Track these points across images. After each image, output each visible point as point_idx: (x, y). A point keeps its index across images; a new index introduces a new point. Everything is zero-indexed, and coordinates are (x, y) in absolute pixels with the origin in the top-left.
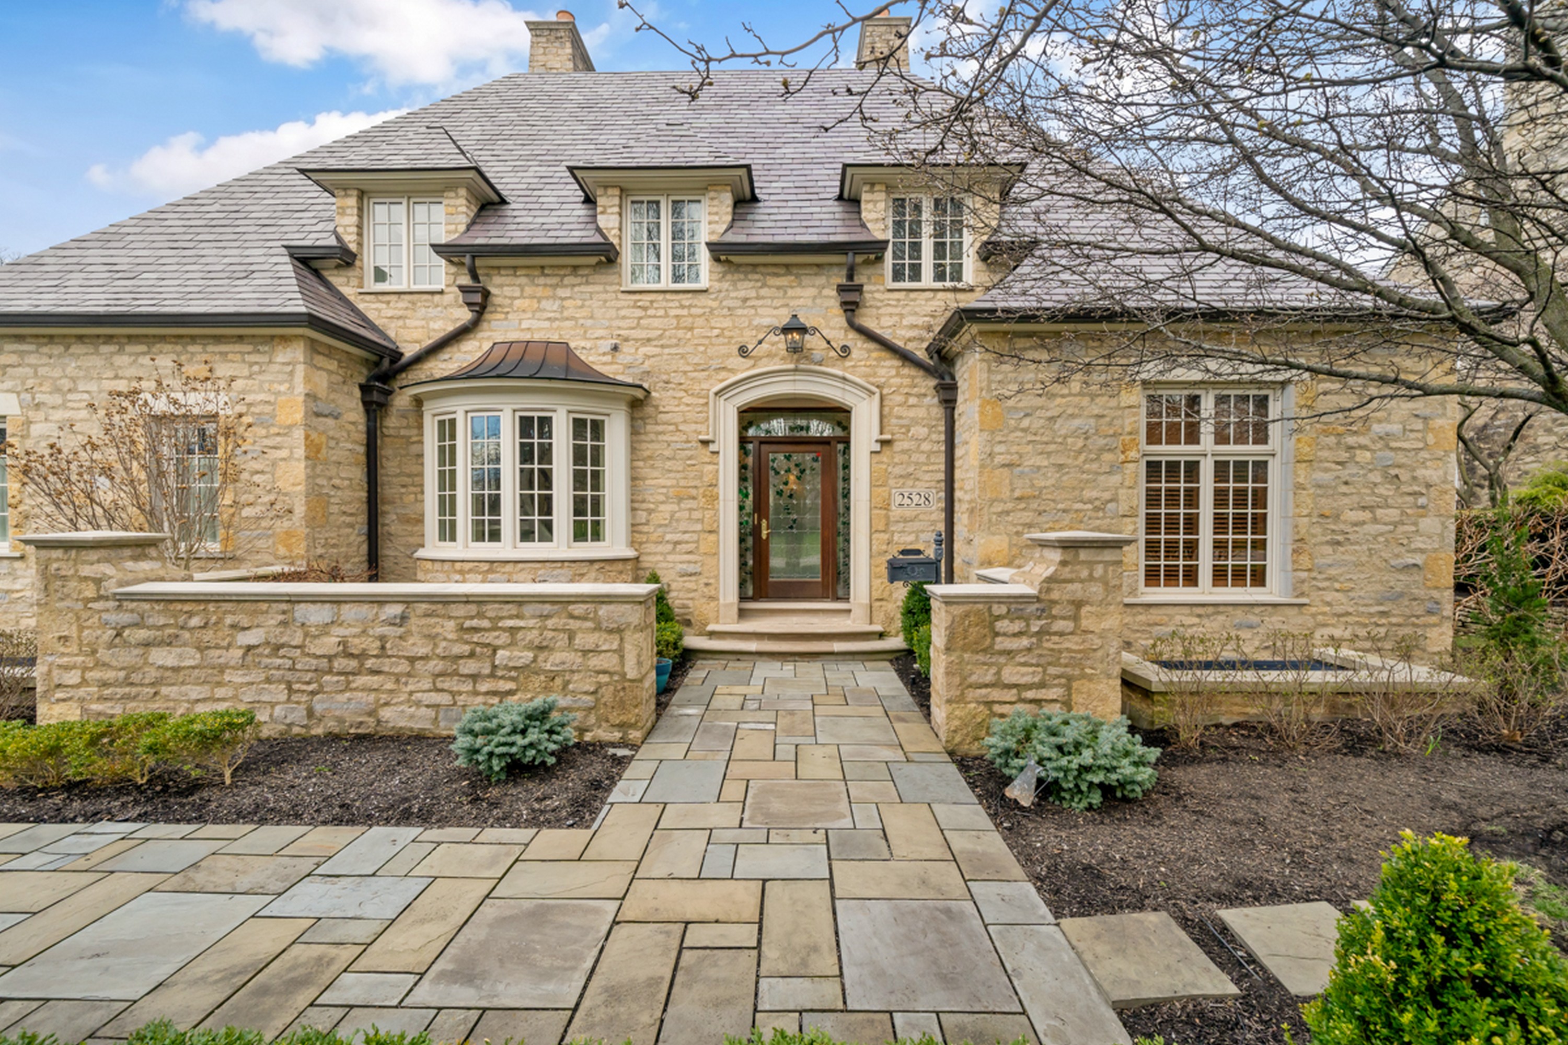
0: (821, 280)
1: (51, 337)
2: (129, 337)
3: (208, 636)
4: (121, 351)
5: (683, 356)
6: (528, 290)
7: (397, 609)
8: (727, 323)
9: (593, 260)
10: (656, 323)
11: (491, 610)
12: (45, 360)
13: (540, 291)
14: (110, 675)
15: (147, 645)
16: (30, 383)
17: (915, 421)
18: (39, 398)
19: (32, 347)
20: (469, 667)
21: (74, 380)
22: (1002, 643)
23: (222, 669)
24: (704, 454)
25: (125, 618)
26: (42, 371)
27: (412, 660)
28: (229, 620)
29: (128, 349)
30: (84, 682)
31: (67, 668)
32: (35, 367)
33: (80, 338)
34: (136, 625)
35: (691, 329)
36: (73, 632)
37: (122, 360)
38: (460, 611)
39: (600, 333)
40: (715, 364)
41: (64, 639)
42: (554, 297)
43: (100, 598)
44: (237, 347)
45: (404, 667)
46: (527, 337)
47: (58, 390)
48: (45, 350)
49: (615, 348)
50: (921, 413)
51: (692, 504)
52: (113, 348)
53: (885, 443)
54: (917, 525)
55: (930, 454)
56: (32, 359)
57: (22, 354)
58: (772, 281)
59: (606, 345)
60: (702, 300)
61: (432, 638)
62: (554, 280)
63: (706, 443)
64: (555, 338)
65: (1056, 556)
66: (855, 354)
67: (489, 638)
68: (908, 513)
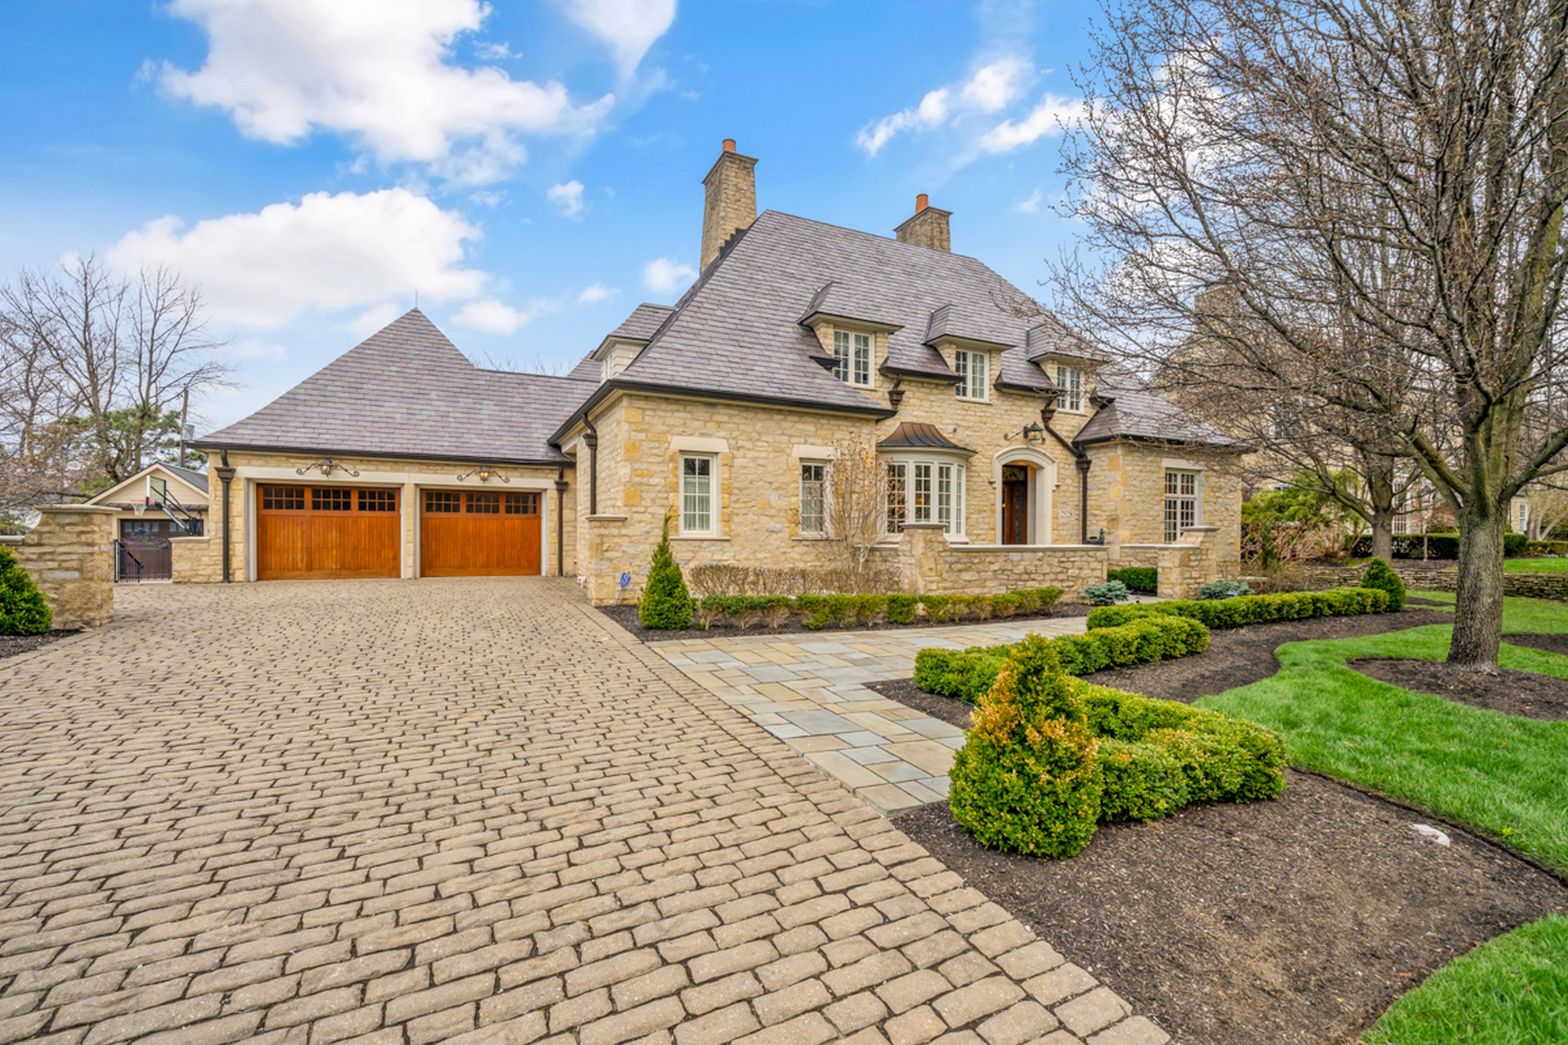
0: (1035, 404)
1: (747, 407)
2: (790, 412)
3: (981, 566)
4: (785, 420)
5: (982, 437)
6: (917, 394)
7: (1041, 554)
8: (999, 422)
9: (946, 382)
10: (971, 418)
11: (1067, 554)
12: (743, 421)
13: (922, 396)
14: (948, 584)
15: (960, 571)
16: (735, 434)
17: (1068, 477)
18: (740, 443)
19: (736, 412)
20: (1061, 577)
21: (759, 434)
22: (1192, 564)
23: (985, 580)
24: (989, 487)
25: (953, 559)
26: (742, 427)
27: (1044, 574)
28: (988, 560)
29: (789, 418)
30: (938, 588)
31: (931, 582)
32: (738, 424)
33: (763, 409)
34: (956, 562)
35: (985, 423)
36: (933, 566)
37: (787, 424)
38: (1058, 554)
39: (948, 421)
40: (995, 442)
41: (931, 569)
42: (927, 400)
43: (945, 551)
44: (845, 423)
45: (1041, 577)
46: (915, 420)
47: (751, 439)
48: (744, 414)
49: (955, 430)
50: (1068, 473)
51: (984, 514)
52: (781, 417)
53: (1058, 486)
54: (1068, 527)
55: (1072, 492)
56: (736, 420)
57: (730, 416)
58: (1017, 403)
59: (951, 428)
60: (990, 409)
61: (1050, 565)
62: (927, 391)
63: (991, 483)
64: (928, 422)
65: (1202, 534)
66: (1047, 442)
67: (1066, 565)
68: (1064, 521)
